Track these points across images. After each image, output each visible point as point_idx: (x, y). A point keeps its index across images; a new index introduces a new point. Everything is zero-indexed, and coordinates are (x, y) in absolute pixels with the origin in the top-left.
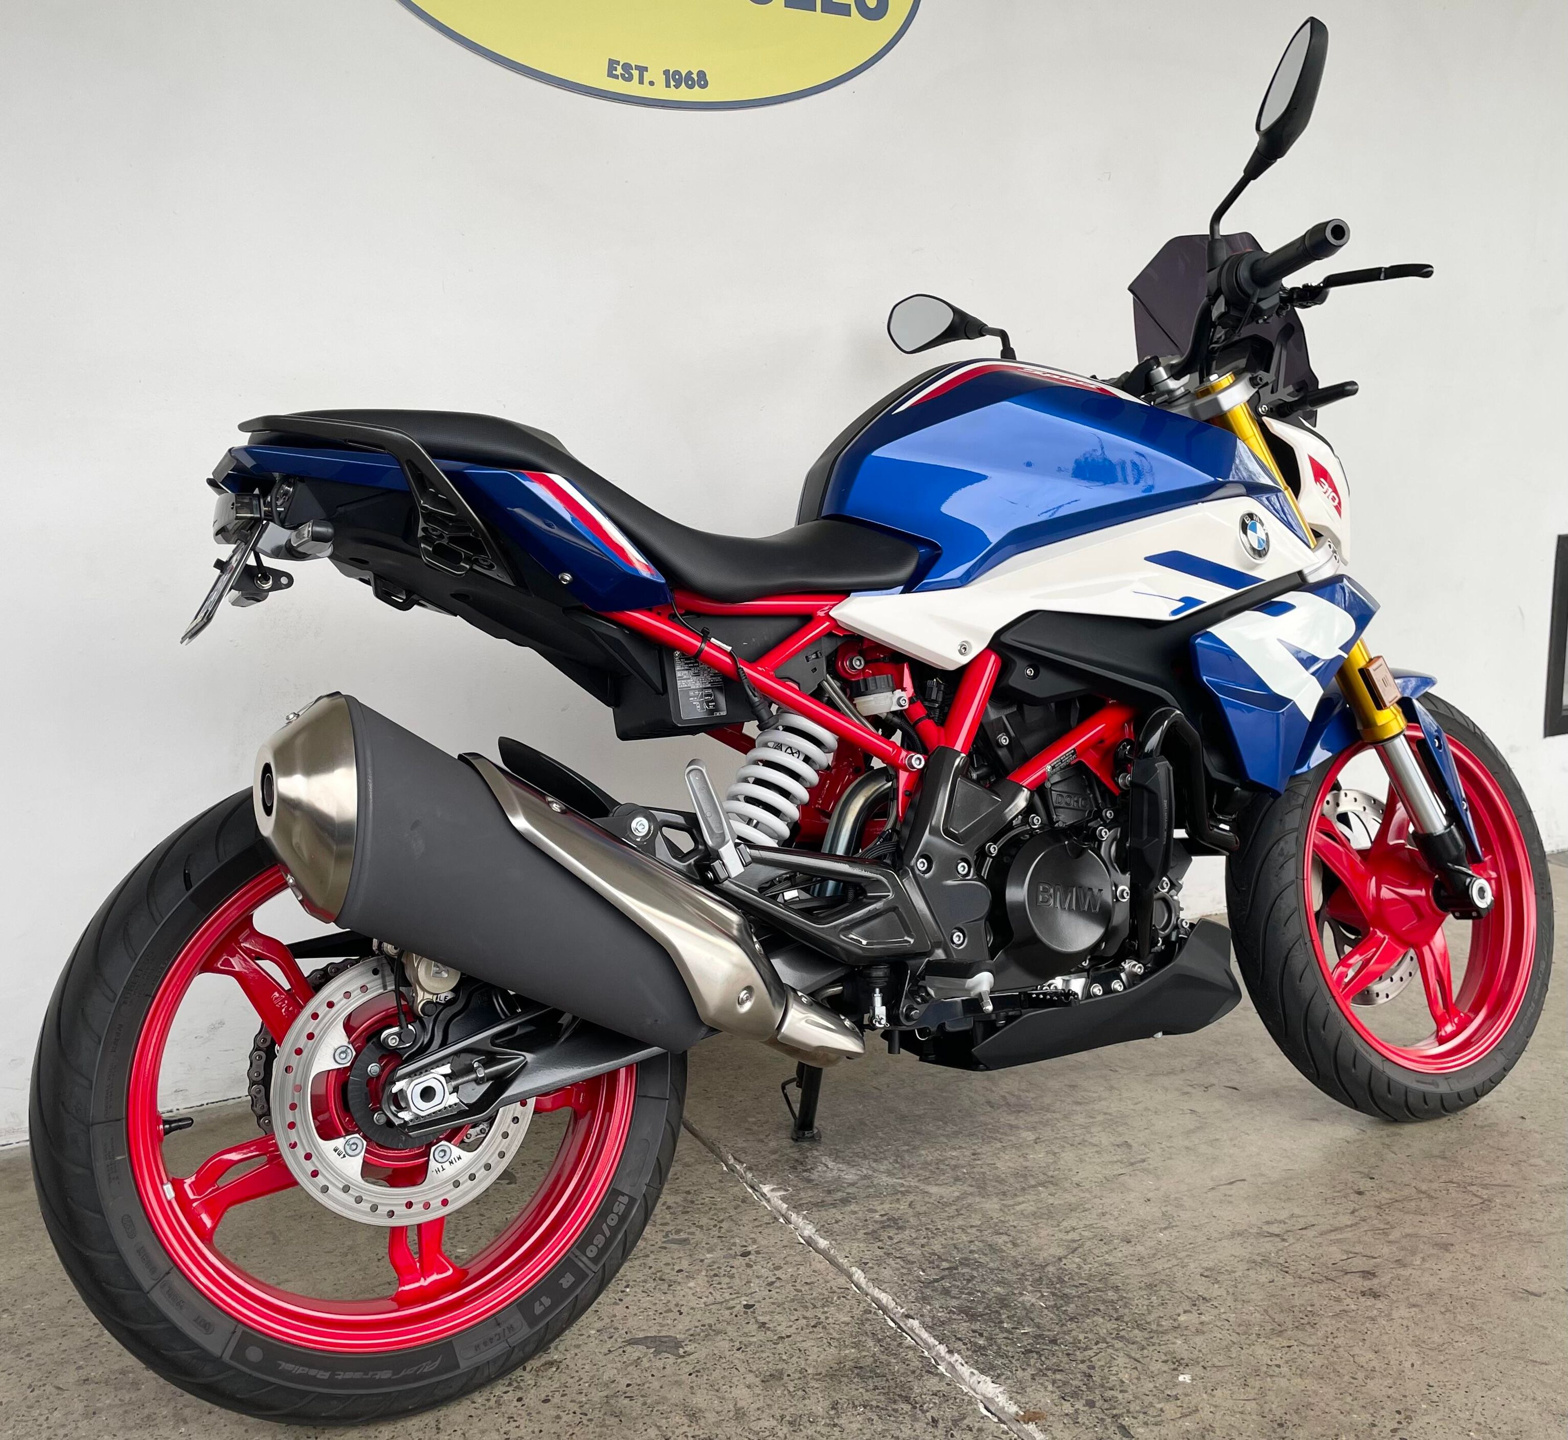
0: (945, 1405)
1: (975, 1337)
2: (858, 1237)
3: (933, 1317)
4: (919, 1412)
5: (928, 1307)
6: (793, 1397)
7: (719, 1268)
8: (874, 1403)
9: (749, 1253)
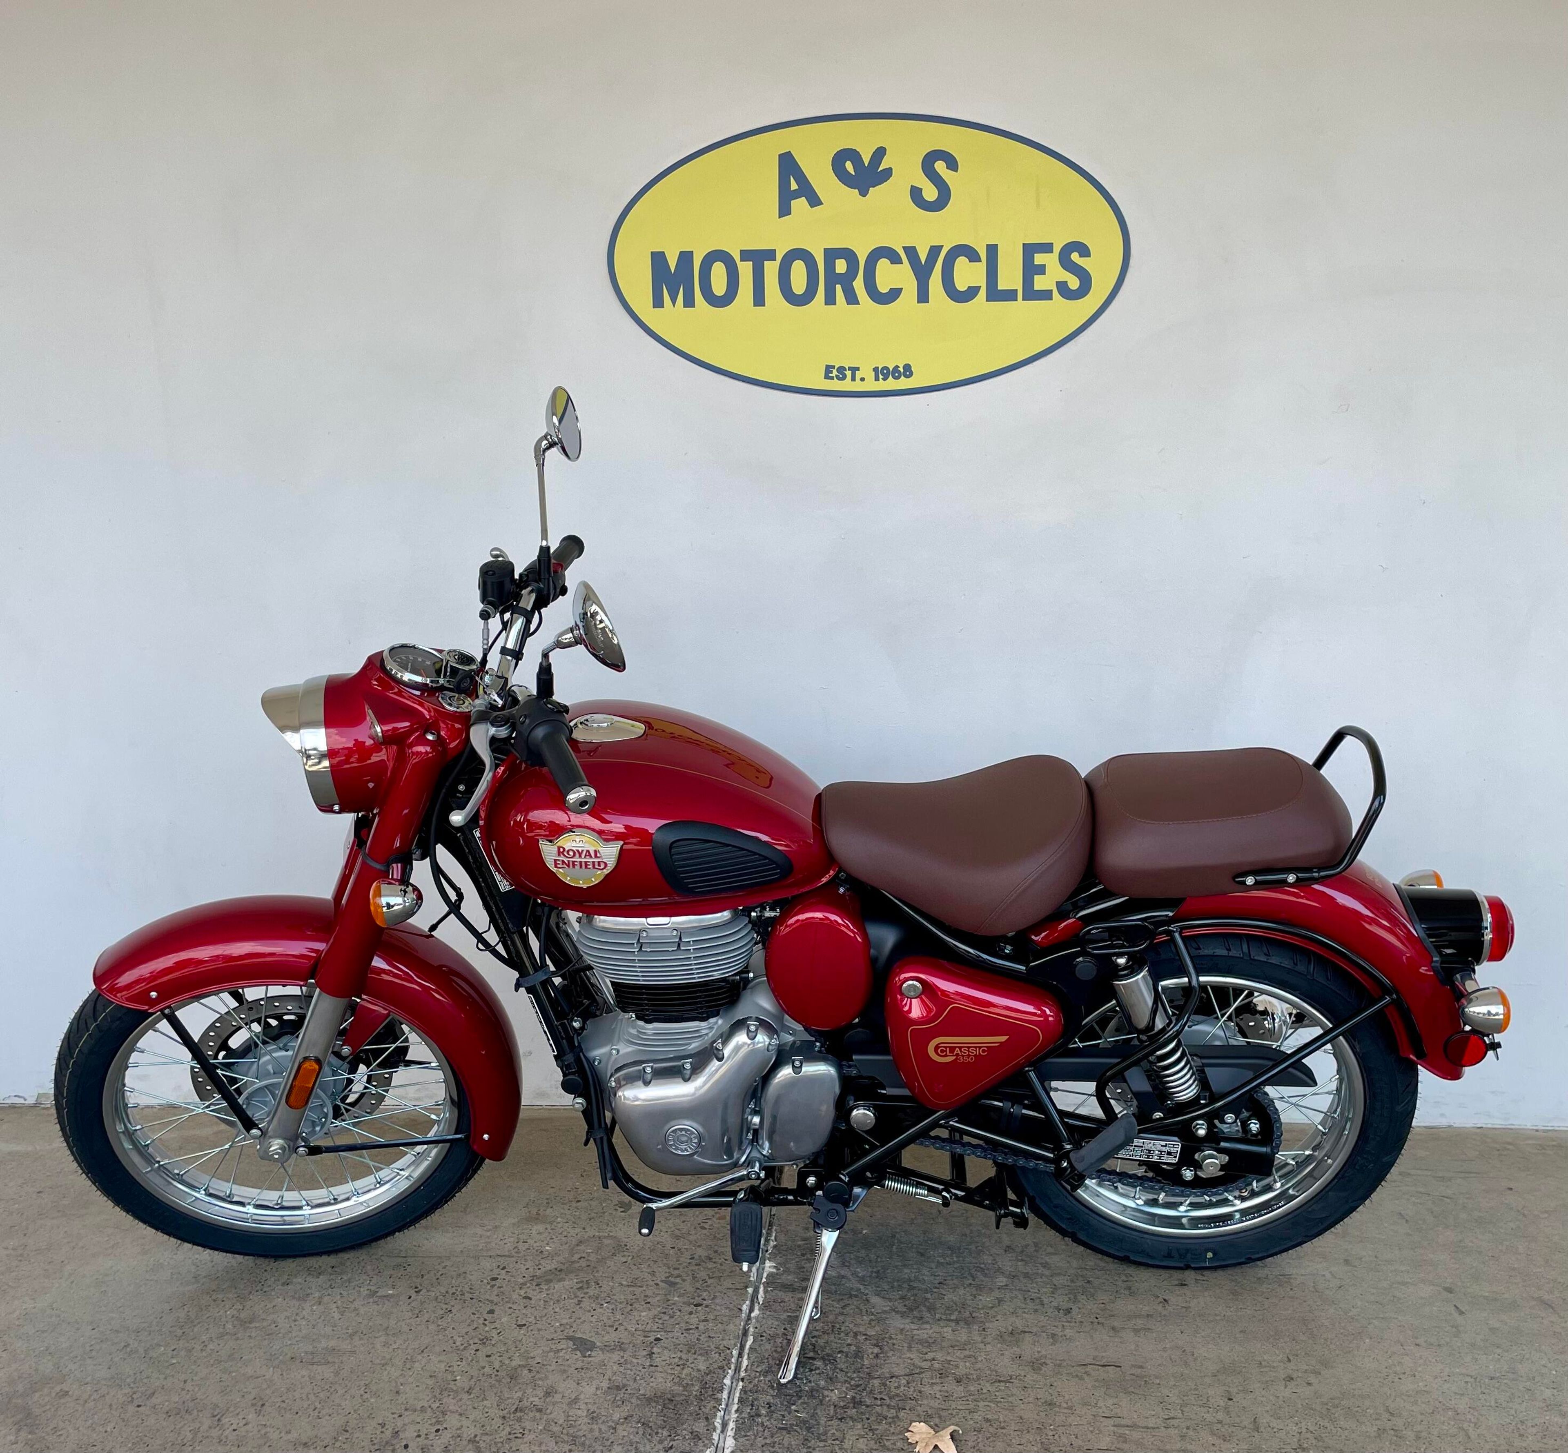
0: (689, 1441)
1: (764, 1407)
2: (782, 1317)
3: (754, 1386)
4: (669, 1439)
5: (762, 1378)
6: (613, 1402)
7: (672, 1309)
8: (650, 1424)
9: (701, 1305)
